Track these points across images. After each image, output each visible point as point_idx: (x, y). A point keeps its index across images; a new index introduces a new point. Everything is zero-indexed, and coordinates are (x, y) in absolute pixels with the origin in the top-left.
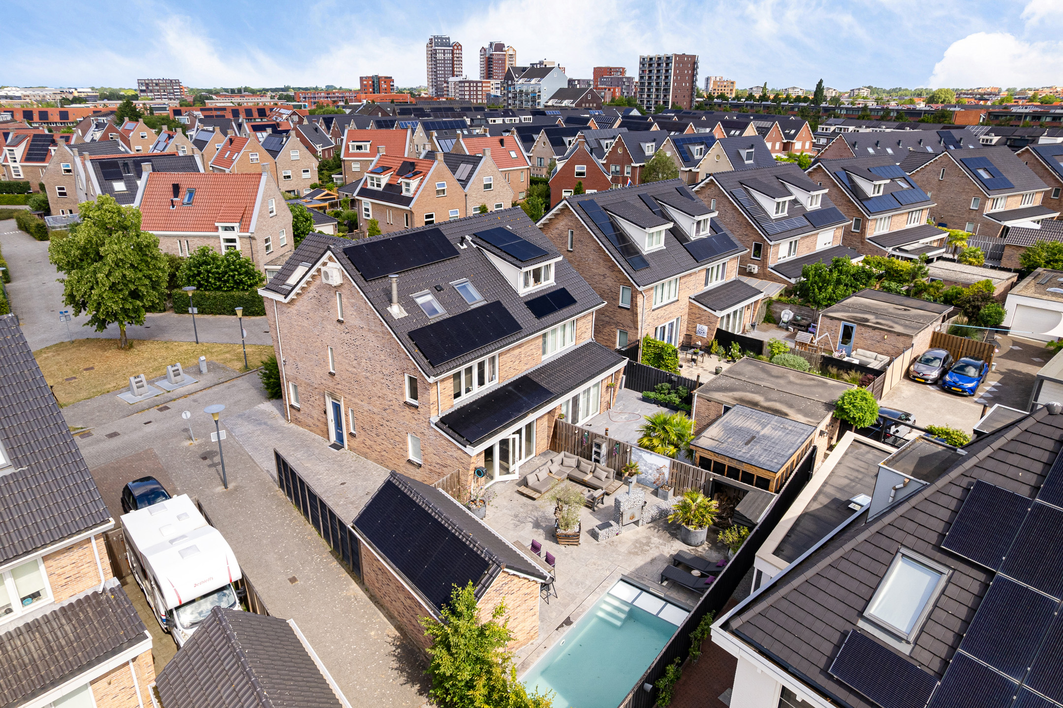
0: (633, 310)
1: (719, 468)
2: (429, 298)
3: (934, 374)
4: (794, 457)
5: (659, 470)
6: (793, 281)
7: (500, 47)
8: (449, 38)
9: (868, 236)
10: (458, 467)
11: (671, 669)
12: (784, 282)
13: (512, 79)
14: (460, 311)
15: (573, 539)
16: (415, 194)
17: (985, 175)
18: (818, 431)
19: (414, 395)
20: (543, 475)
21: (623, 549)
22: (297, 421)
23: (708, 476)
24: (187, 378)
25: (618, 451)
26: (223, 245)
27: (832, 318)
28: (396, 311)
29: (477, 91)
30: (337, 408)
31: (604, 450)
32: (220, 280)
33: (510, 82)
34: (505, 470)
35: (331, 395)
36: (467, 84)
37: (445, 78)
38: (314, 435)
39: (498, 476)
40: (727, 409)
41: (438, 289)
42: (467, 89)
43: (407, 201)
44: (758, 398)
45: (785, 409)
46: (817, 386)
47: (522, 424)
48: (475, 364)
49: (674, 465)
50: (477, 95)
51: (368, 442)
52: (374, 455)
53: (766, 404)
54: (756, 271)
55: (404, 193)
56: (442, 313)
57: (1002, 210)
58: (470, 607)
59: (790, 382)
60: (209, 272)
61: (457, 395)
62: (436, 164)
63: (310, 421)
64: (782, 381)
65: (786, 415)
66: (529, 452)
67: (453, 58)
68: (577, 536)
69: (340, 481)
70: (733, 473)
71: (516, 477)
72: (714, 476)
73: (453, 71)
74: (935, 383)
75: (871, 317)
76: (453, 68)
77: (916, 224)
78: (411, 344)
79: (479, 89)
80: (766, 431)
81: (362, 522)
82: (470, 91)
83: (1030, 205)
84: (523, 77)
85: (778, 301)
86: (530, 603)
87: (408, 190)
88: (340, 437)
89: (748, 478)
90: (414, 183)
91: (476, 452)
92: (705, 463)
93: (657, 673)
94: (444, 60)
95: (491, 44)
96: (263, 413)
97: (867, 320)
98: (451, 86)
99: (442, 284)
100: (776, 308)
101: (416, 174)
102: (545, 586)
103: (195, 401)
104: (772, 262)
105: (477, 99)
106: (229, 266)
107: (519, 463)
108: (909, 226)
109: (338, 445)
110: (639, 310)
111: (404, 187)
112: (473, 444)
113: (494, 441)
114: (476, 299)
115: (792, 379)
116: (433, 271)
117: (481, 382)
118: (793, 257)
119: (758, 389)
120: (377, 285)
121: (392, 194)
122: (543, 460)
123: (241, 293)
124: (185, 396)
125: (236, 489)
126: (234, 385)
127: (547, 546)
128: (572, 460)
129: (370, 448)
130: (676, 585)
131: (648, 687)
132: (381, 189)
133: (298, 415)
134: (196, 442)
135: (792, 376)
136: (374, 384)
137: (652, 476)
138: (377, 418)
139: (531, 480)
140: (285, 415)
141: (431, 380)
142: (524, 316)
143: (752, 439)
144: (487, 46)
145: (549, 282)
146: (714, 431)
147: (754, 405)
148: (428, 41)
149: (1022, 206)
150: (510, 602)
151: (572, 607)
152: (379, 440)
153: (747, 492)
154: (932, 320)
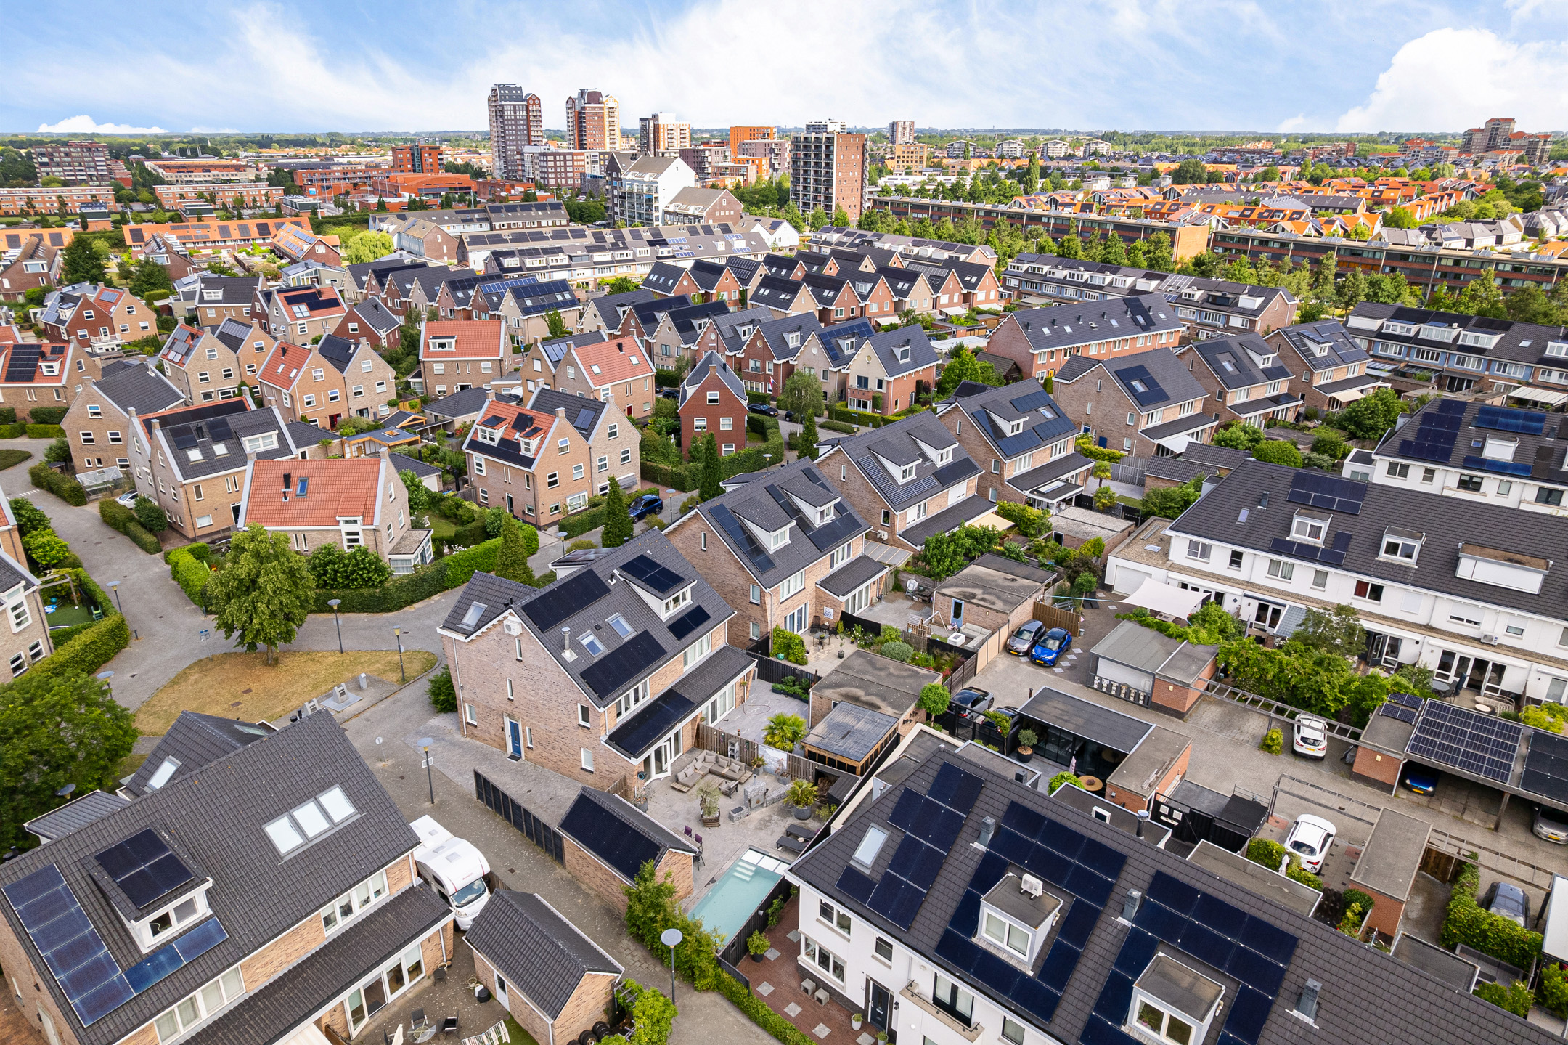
0: (762, 606)
1: (822, 759)
2: (591, 638)
3: (1025, 647)
4: (878, 746)
5: (780, 762)
6: (919, 548)
7: (595, 97)
8: (520, 88)
9: (1007, 478)
10: (623, 772)
11: (776, 902)
12: (912, 549)
13: (618, 171)
14: (616, 646)
15: (714, 822)
16: (536, 454)
17: (1140, 387)
18: (901, 721)
19: (586, 718)
20: (690, 771)
21: (751, 826)
22: (474, 736)
23: (814, 765)
24: (351, 696)
25: (748, 746)
26: (345, 538)
27: (944, 595)
28: (569, 655)
29: (565, 166)
30: (514, 728)
31: (737, 747)
32: (347, 577)
33: (615, 175)
34: (660, 769)
35: (510, 716)
36: (551, 158)
37: (517, 145)
38: (491, 748)
39: (654, 776)
40: (835, 705)
41: (598, 628)
42: (551, 164)
43: (528, 462)
44: (860, 693)
45: (879, 703)
46: (909, 677)
47: (671, 734)
48: (631, 692)
49: (790, 758)
50: (566, 172)
51: (545, 754)
52: (551, 764)
53: (864, 698)
54: (885, 537)
55: (523, 452)
56: (603, 650)
57: (1159, 423)
58: (652, 874)
59: (890, 674)
60: (336, 571)
61: (619, 714)
62: (557, 420)
63: (486, 736)
64: (882, 674)
65: (879, 708)
66: (677, 751)
67: (528, 117)
68: (717, 820)
69: (526, 789)
70: (832, 762)
71: (668, 774)
72: (818, 765)
73: (529, 136)
74: (1027, 653)
75: (978, 592)
76: (529, 131)
77: (1063, 454)
78: (582, 681)
79: (569, 163)
80: (859, 726)
81: (567, 824)
82: (555, 167)
83: (1190, 413)
84: (633, 169)
85: (904, 571)
86: (687, 869)
87: (527, 450)
88: (517, 750)
89: (841, 766)
90: (534, 443)
91: (637, 762)
92: (812, 755)
93: (767, 904)
94: (516, 119)
95: (582, 92)
96: (438, 728)
97: (974, 596)
98: (528, 159)
99: (600, 623)
100: (902, 576)
101: (536, 430)
102: (696, 859)
103: (368, 720)
104: (899, 530)
105: (566, 178)
106: (357, 565)
107: (670, 761)
108: (1054, 458)
109: (516, 756)
110: (768, 607)
111: (523, 446)
112: (637, 757)
113: (651, 752)
114: (628, 631)
115: (892, 670)
116: (590, 613)
117: (637, 700)
118: (923, 518)
119: (863, 684)
120: (552, 633)
121: (508, 451)
122: (690, 757)
123: (371, 591)
124: (356, 716)
125: (441, 803)
126: (398, 700)
127: (697, 830)
128: (712, 756)
129: (546, 758)
130: (788, 849)
131: (761, 913)
132: (495, 444)
133: (474, 730)
134: (389, 763)
135: (893, 666)
136: (550, 710)
137: (773, 766)
138: (553, 736)
139: (681, 776)
140: (460, 729)
141: (601, 710)
142: (665, 639)
143: (847, 734)
144: (575, 95)
145: (687, 603)
146: (820, 728)
147: (855, 699)
148: (490, 92)
149: (1182, 416)
150: (674, 870)
151: (715, 871)
152: (555, 752)
153: (837, 778)
154: (1031, 591)
